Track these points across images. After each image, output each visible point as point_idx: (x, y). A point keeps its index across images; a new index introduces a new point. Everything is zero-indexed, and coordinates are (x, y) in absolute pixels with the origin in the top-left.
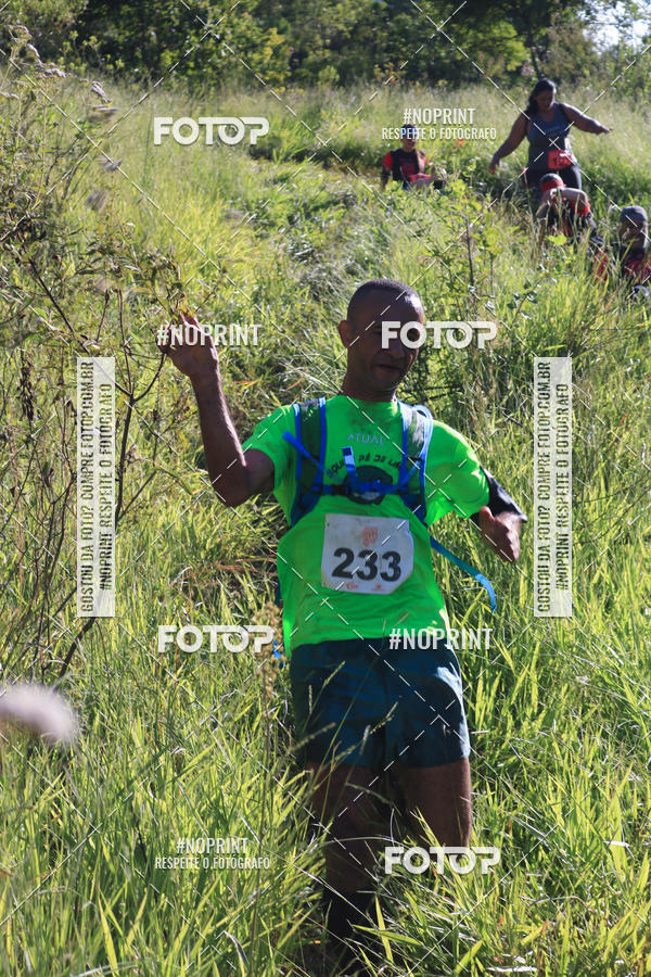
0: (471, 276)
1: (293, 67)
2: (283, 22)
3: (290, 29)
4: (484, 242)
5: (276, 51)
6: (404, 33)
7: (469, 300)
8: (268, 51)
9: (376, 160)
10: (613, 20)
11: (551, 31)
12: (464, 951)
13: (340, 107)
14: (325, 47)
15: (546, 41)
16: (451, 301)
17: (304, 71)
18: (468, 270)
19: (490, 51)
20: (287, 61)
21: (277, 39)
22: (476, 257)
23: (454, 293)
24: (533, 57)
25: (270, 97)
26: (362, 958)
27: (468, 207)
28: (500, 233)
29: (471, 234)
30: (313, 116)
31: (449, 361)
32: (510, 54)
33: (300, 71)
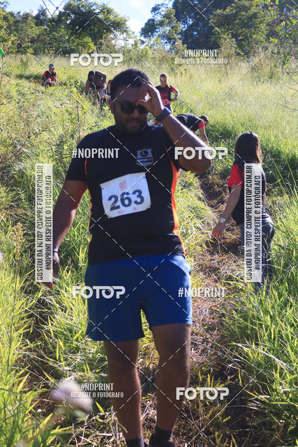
0: (78, 118)
1: (18, 48)
2: (15, 33)
3: (17, 35)
4: (82, 108)
5: (13, 43)
6: (55, 39)
7: (77, 127)
8: (10, 42)
10: (122, 38)
11: (103, 41)
12: (76, 333)
13: (34, 62)
14: (29, 42)
15: (101, 44)
16: (71, 126)
17: (22, 49)
19: (83, 46)
20: (16, 46)
21: (13, 38)
22: (79, 112)
23: (72, 124)
24: (97, 48)
25: (10, 57)
26: (44, 336)
27: (78, 97)
28: (87, 105)
30: (25, 64)
32: (89, 47)
33: (20, 49)
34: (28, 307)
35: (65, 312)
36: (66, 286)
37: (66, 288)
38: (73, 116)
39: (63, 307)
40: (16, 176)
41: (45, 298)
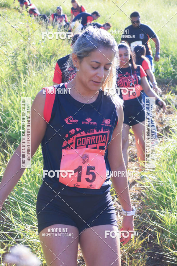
0: (29, 36)
4: (32, 28)
18: (28, 34)
22: (30, 31)
27: (28, 19)
28: (36, 25)
31: (23, 57)
38: (25, 34)
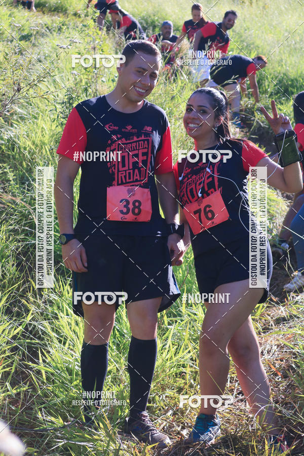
4: (102, 50)
7: (94, 77)
9: (53, 9)
16: (86, 77)
23: (87, 73)
26: (32, 377)
27: (95, 33)
28: (110, 46)
29: (96, 46)
34: (11, 336)
35: (64, 344)
36: (67, 307)
37: (67, 310)
39: (62, 337)
40: (3, 147)
41: (36, 324)
